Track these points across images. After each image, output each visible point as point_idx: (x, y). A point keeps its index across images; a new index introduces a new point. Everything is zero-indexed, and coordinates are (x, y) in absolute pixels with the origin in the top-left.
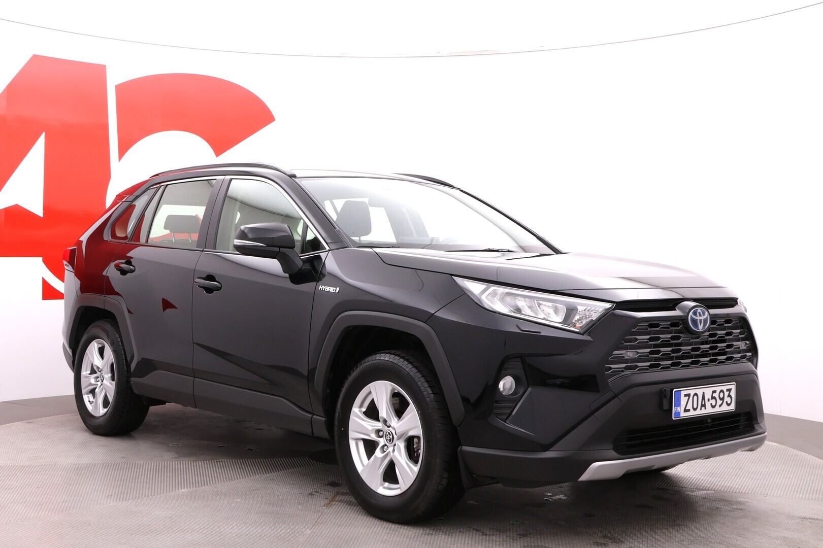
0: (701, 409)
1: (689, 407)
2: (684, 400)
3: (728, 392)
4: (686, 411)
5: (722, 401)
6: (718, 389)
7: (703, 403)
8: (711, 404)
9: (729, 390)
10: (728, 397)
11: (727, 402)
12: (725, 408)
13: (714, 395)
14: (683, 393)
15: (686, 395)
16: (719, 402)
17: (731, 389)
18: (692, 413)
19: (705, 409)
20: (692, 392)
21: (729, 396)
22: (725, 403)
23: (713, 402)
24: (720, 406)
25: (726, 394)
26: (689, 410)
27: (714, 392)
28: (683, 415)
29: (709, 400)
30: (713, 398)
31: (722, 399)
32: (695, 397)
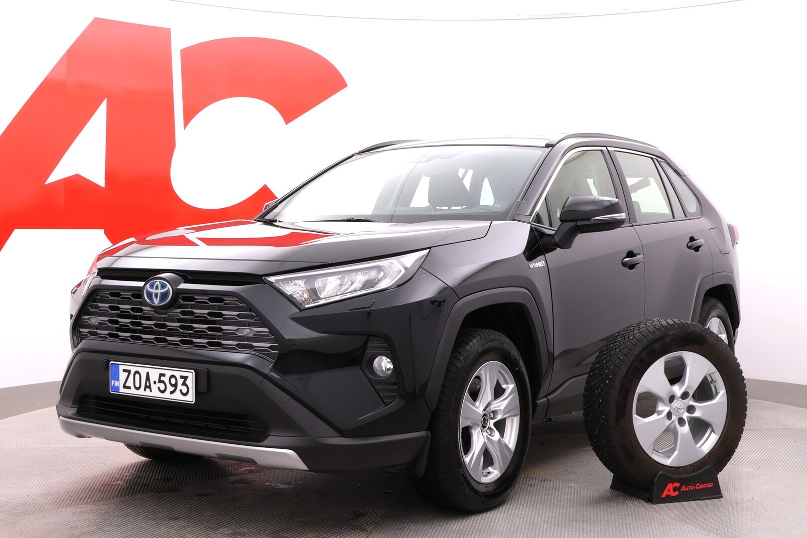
0: (145, 390)
1: (130, 383)
2: (123, 376)
3: (183, 380)
4: (125, 387)
5: (174, 388)
6: (168, 373)
7: (148, 384)
8: (159, 388)
9: (185, 378)
10: (182, 385)
11: (181, 390)
12: (177, 397)
13: (162, 378)
14: (121, 368)
15: (124, 371)
16: (171, 389)
17: (188, 377)
18: (133, 392)
19: (151, 391)
20: (133, 369)
21: (184, 384)
22: (178, 390)
23: (162, 387)
24: (172, 393)
25: (180, 381)
26: (129, 388)
27: (164, 375)
28: (122, 391)
29: (155, 382)
30: (160, 381)
31: (175, 386)
32: (137, 376)
